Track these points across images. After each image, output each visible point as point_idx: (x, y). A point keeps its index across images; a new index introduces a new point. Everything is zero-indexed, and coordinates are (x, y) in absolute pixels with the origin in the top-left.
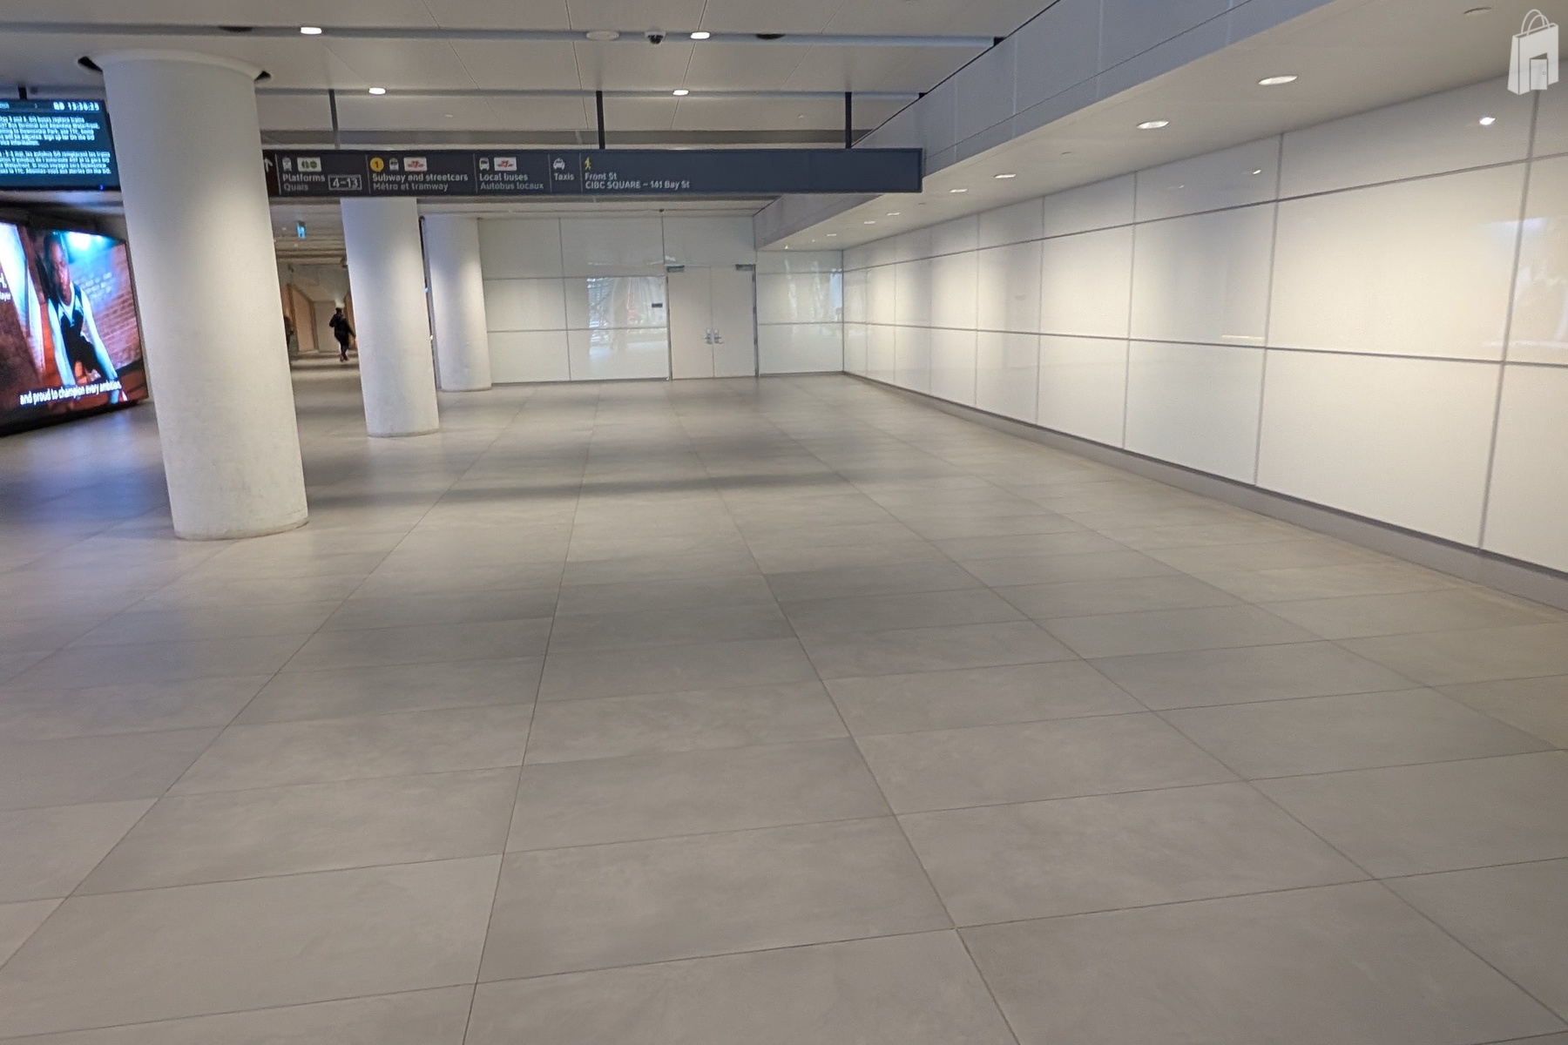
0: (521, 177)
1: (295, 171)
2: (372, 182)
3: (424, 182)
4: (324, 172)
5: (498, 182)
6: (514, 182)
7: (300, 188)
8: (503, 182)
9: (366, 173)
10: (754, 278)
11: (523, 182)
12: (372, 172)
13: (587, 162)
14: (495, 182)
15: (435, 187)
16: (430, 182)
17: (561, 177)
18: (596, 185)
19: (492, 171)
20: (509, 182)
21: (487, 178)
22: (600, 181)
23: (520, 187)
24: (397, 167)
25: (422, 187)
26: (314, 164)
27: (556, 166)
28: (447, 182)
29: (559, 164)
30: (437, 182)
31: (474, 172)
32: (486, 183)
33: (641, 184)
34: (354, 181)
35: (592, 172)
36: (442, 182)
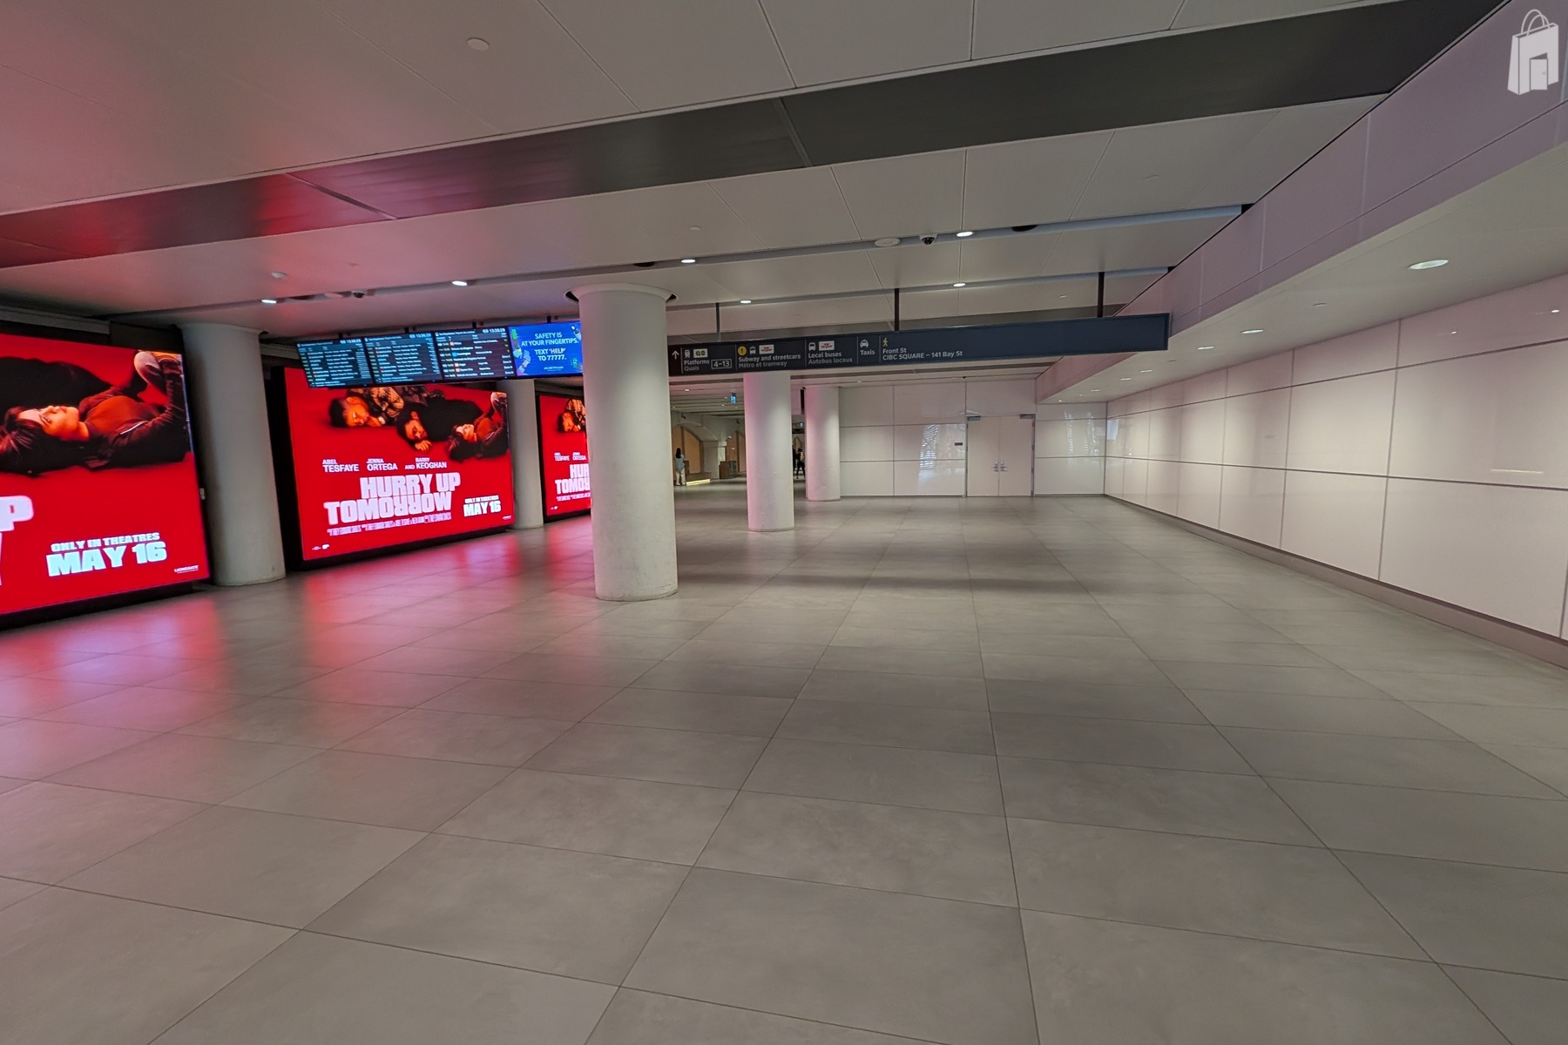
0: (837, 355)
1: (692, 358)
2: (738, 363)
3: (772, 361)
4: (709, 358)
5: (821, 358)
6: (832, 358)
7: (693, 369)
8: (825, 358)
9: (734, 357)
10: (1034, 425)
11: (839, 358)
12: (739, 356)
13: (885, 341)
14: (819, 359)
15: (778, 364)
16: (776, 361)
17: (865, 353)
18: (890, 357)
19: (817, 351)
20: (829, 358)
21: (813, 356)
22: (893, 354)
23: (836, 361)
24: (754, 352)
25: (770, 364)
26: (703, 353)
27: (863, 345)
28: (786, 360)
29: (865, 344)
30: (780, 361)
31: (804, 352)
32: (812, 359)
33: (925, 355)
34: (727, 363)
35: (887, 348)
36: (783, 360)
